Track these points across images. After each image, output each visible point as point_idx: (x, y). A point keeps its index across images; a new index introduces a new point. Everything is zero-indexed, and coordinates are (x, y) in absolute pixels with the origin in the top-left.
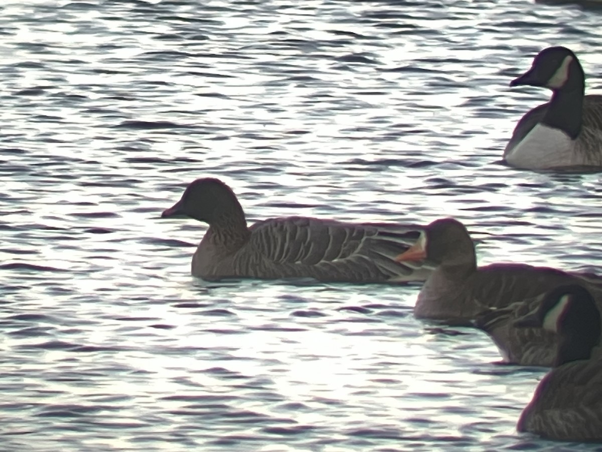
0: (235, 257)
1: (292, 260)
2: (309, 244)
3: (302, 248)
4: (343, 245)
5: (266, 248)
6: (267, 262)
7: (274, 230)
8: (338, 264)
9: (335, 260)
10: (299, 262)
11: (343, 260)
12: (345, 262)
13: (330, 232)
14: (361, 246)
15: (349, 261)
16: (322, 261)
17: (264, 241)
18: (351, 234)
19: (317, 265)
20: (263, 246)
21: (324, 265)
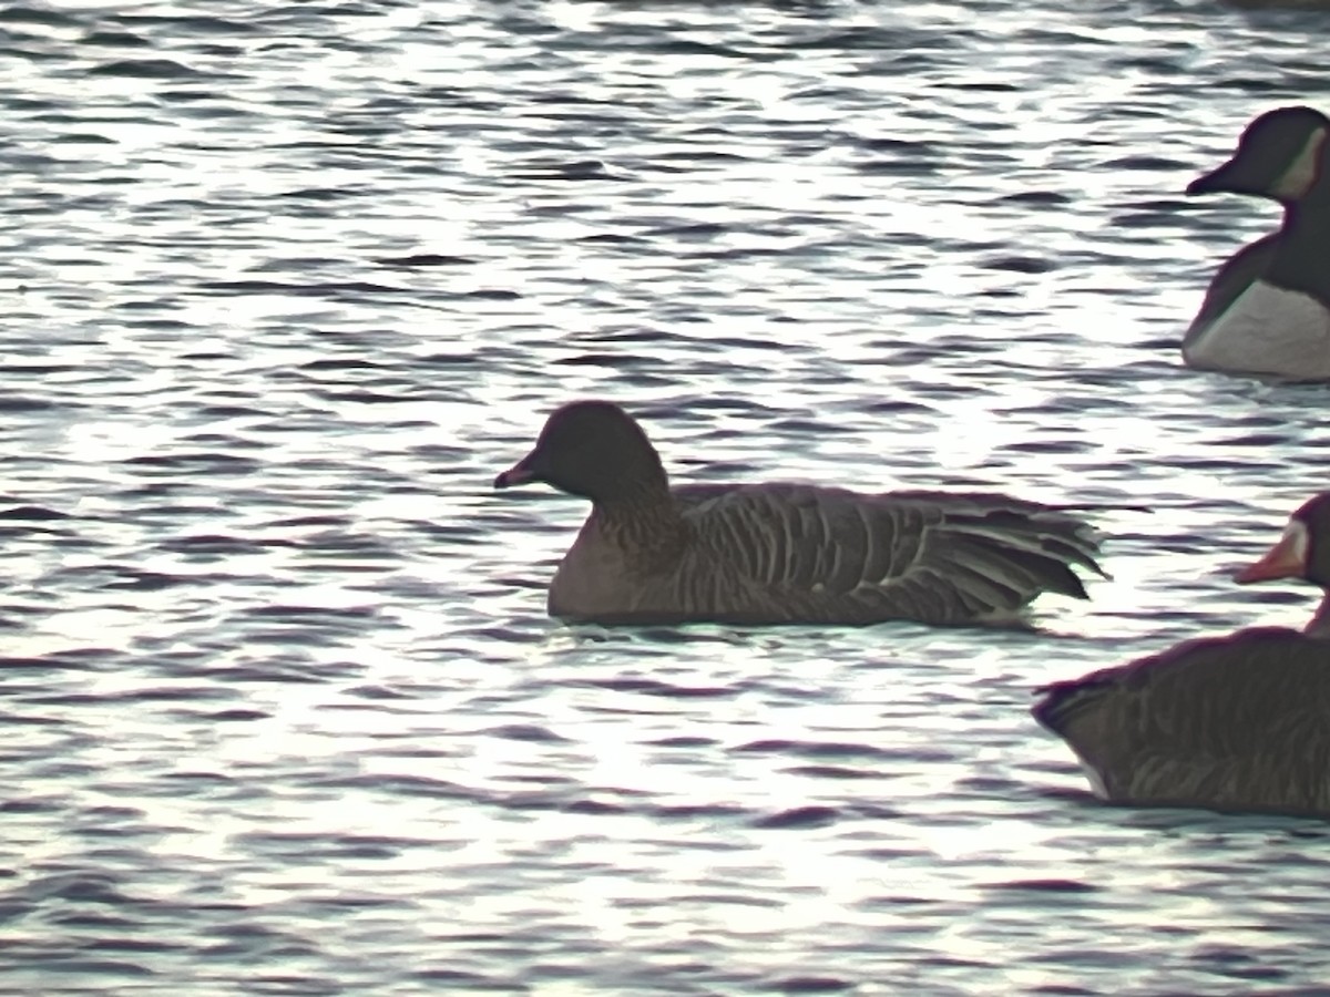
0: (677, 577)
1: (805, 580)
2: (832, 545)
3: (820, 555)
4: (893, 548)
5: (745, 556)
6: (753, 588)
7: (753, 514)
8: (892, 589)
9: (885, 582)
10: (818, 587)
11: (897, 581)
12: (902, 585)
13: (865, 519)
14: (921, 549)
15: (910, 582)
16: (861, 584)
17: (739, 541)
18: (901, 521)
19: (853, 593)
20: (737, 553)
21: (864, 592)
